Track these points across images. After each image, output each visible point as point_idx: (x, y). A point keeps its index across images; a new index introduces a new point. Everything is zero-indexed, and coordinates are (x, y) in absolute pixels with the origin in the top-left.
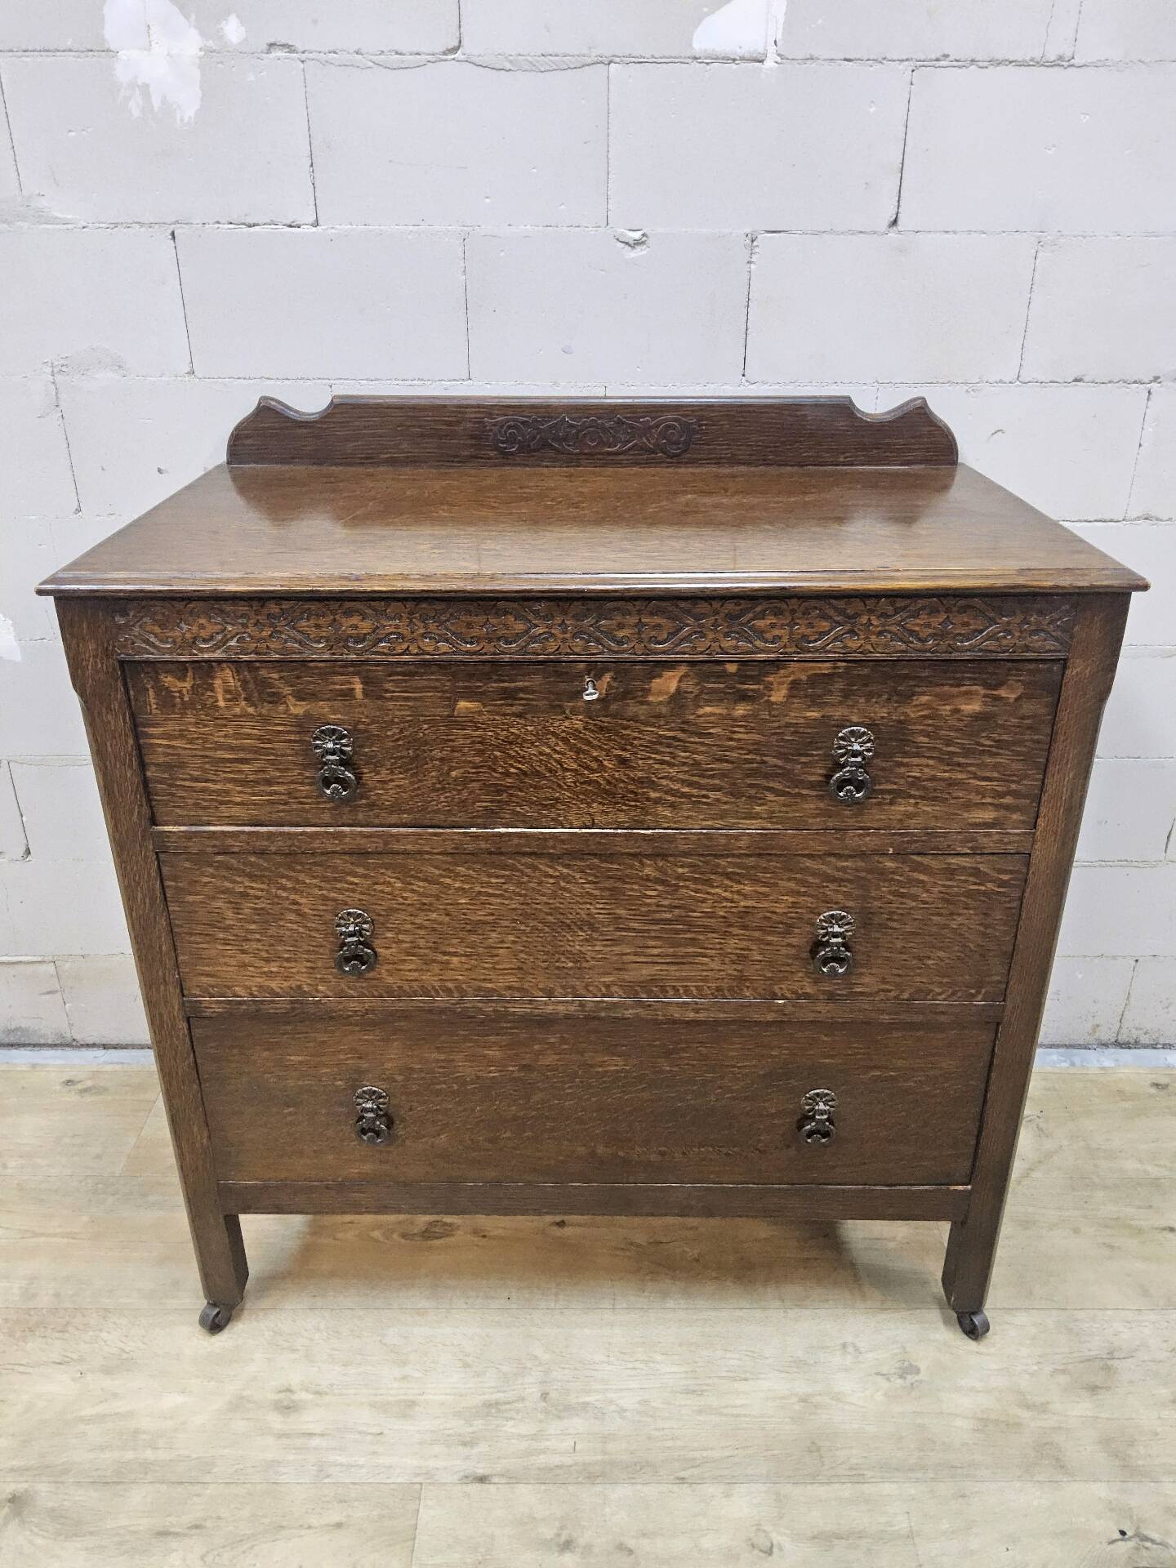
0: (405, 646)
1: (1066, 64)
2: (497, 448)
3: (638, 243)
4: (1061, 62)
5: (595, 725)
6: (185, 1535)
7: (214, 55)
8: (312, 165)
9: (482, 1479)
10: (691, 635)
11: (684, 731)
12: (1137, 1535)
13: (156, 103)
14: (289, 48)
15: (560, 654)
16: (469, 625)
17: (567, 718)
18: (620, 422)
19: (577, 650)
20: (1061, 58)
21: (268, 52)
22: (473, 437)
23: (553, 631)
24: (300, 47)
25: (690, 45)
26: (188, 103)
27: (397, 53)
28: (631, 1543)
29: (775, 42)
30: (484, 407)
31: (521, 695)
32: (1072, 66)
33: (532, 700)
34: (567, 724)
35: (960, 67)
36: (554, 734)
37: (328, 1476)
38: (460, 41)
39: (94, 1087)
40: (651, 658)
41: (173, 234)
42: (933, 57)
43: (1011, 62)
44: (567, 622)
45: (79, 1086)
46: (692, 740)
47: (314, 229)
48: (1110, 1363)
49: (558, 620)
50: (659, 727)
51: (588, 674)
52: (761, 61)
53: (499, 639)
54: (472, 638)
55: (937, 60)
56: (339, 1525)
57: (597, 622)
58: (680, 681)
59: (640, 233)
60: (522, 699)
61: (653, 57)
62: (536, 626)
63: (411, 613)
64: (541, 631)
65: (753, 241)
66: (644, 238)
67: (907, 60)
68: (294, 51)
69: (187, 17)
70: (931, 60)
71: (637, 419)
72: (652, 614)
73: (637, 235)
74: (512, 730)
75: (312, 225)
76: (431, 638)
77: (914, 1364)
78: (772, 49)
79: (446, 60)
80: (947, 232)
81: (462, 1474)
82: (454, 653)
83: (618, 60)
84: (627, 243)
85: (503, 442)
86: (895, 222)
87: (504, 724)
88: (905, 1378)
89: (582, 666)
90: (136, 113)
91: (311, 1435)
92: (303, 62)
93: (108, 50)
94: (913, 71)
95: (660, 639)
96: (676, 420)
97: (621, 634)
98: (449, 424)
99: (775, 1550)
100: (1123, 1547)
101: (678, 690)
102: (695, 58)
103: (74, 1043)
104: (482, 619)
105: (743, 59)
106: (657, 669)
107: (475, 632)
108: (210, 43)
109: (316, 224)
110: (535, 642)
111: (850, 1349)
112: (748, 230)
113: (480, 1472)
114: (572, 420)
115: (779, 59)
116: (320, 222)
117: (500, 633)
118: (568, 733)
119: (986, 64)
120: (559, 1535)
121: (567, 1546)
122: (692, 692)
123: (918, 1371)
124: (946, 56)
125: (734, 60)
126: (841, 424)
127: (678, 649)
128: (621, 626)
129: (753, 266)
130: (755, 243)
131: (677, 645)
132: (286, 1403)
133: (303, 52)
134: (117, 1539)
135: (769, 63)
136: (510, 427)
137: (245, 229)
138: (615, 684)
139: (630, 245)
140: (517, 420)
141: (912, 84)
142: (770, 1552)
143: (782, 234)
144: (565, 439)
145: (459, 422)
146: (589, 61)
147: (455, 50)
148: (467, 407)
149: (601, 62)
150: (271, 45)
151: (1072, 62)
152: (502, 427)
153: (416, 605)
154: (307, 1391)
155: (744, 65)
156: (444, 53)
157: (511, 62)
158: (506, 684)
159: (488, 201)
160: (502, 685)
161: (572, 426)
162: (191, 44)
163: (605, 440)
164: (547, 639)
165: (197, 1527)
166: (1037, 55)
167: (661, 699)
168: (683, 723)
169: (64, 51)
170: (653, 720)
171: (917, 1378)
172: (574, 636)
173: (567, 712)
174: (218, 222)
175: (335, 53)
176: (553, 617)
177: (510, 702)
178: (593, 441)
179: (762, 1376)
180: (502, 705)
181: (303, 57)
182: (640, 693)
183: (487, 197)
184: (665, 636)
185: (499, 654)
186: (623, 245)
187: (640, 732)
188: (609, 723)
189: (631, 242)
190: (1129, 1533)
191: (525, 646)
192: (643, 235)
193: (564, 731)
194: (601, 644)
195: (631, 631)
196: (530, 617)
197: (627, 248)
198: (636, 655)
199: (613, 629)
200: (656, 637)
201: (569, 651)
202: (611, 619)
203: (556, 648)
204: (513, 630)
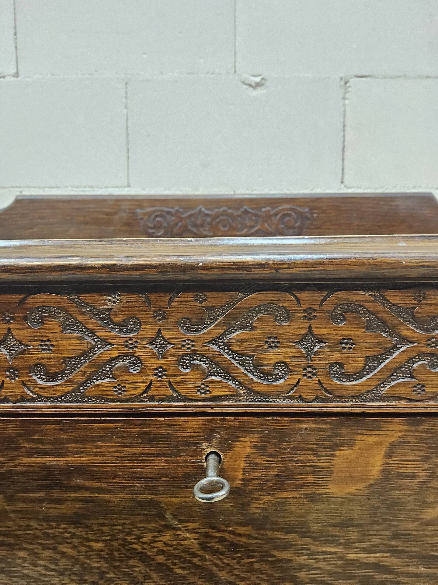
3: (258, 85)
5: (222, 540)
8: (15, 34)
10: (411, 360)
11: (395, 552)
15: (152, 398)
17: (168, 527)
18: (246, 212)
19: (184, 390)
22: (127, 224)
23: (138, 352)
30: (137, 200)
31: (79, 482)
33: (100, 490)
34: (167, 537)
36: (143, 558)
40: (333, 406)
44: (166, 334)
46: (411, 569)
47: (16, 79)
49: (149, 331)
50: (348, 545)
51: (209, 440)
53: (32, 368)
57: (227, 332)
58: (389, 455)
59: (260, 77)
60: (79, 488)
62: (105, 342)
64: (114, 353)
65: (345, 84)
66: (263, 82)
71: (259, 209)
73: (258, 79)
74: (63, 548)
75: (14, 76)
84: (250, 85)
85: (151, 228)
87: (47, 536)
89: (195, 422)
95: (349, 368)
96: (292, 209)
97: (272, 358)
98: (107, 214)
101: (386, 472)
106: (344, 431)
109: (17, 75)
110: (104, 375)
112: (342, 75)
114: (207, 209)
116: (20, 73)
117: (34, 356)
118: (169, 556)
122: (414, 476)
126: (427, 212)
127: (385, 390)
129: (346, 102)
130: (348, 85)
131: (384, 381)
136: (157, 216)
138: (261, 460)
139: (252, 86)
140: (163, 211)
143: (369, 79)
144: (202, 225)
145: (115, 213)
148: (122, 200)
152: (150, 216)
158: (49, 460)
159: (145, 56)
160: (40, 460)
161: (207, 215)
163: (234, 225)
164: (125, 369)
167: (353, 489)
168: (395, 536)
170: (336, 531)
172: (181, 361)
173: (168, 516)
176: (138, 323)
177: (56, 494)
178: (224, 226)
180: (41, 501)
182: (311, 478)
183: (145, 54)
184: (359, 363)
185: (33, 400)
186: (247, 87)
187: (311, 554)
188: (249, 536)
189: (254, 84)
191: (83, 384)
192: (263, 79)
193: (161, 552)
194: (233, 378)
195: (292, 352)
196: (94, 324)
197: (251, 88)
198: (302, 400)
199: (257, 349)
200: (341, 365)
201: (170, 392)
202: (253, 328)
203: (144, 386)
204: (59, 351)
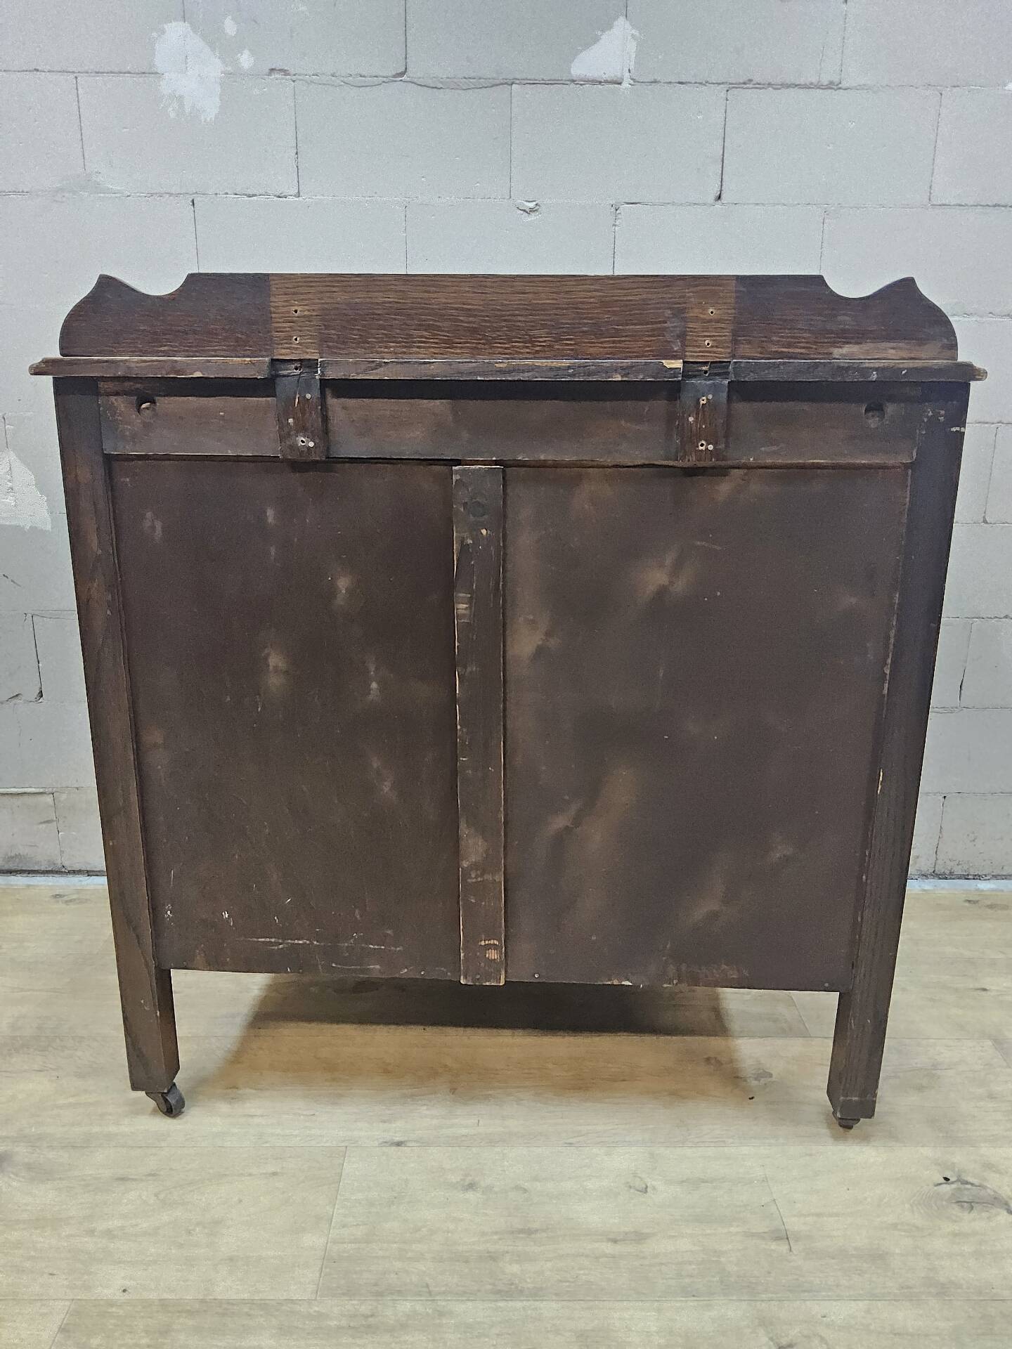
1: (835, 87)
3: (532, 210)
4: (831, 86)
6: (142, 1180)
7: (232, 76)
8: (297, 153)
9: (399, 1144)
12: (958, 1180)
13: (187, 110)
14: (285, 72)
20: (831, 83)
21: (270, 74)
24: (292, 71)
25: (570, 73)
26: (211, 109)
27: (361, 76)
28: (527, 1185)
29: (629, 70)
32: (840, 88)
35: (760, 89)
37: (266, 1142)
38: (406, 69)
39: (79, 899)
41: (193, 201)
42: (742, 81)
43: (796, 86)
45: (66, 898)
47: (296, 199)
48: (934, 1072)
52: (620, 84)
55: (744, 83)
56: (274, 1174)
59: (534, 203)
61: (543, 80)
65: (616, 210)
66: (538, 207)
67: (723, 83)
68: (289, 74)
69: (213, 50)
70: (740, 83)
73: (532, 205)
75: (295, 196)
77: (767, 1071)
78: (627, 74)
79: (396, 81)
80: (757, 204)
81: (381, 1140)
83: (518, 82)
84: (524, 211)
86: (719, 197)
88: (759, 1081)
90: (172, 115)
91: (252, 1116)
92: (294, 81)
93: (157, 73)
94: (727, 91)
99: (649, 1190)
100: (946, 1188)
102: (573, 81)
103: (63, 870)
105: (607, 82)
108: (229, 69)
109: (298, 195)
111: (713, 1061)
112: (613, 202)
113: (397, 1139)
115: (632, 82)
116: (301, 194)
119: (779, 87)
120: (463, 1180)
121: (471, 1186)
123: (771, 1075)
124: (750, 80)
125: (600, 82)
129: (617, 228)
130: (617, 212)
133: (294, 75)
134: (83, 1183)
135: (625, 85)
137: (246, 198)
139: (527, 212)
141: (727, 100)
142: (645, 1190)
143: (639, 206)
146: (498, 82)
147: (402, 74)
149: (506, 83)
150: (272, 70)
151: (840, 86)
155: (607, 86)
156: (394, 76)
157: (441, 83)
159: (423, 179)
162: (215, 68)
165: (153, 1175)
166: (814, 80)
169: (125, 73)
171: (770, 1079)
174: (227, 194)
175: (317, 75)
179: (638, 1078)
181: (294, 78)
183: (423, 177)
186: (522, 212)
189: (528, 210)
190: (952, 1179)
192: (536, 205)
197: (525, 214)
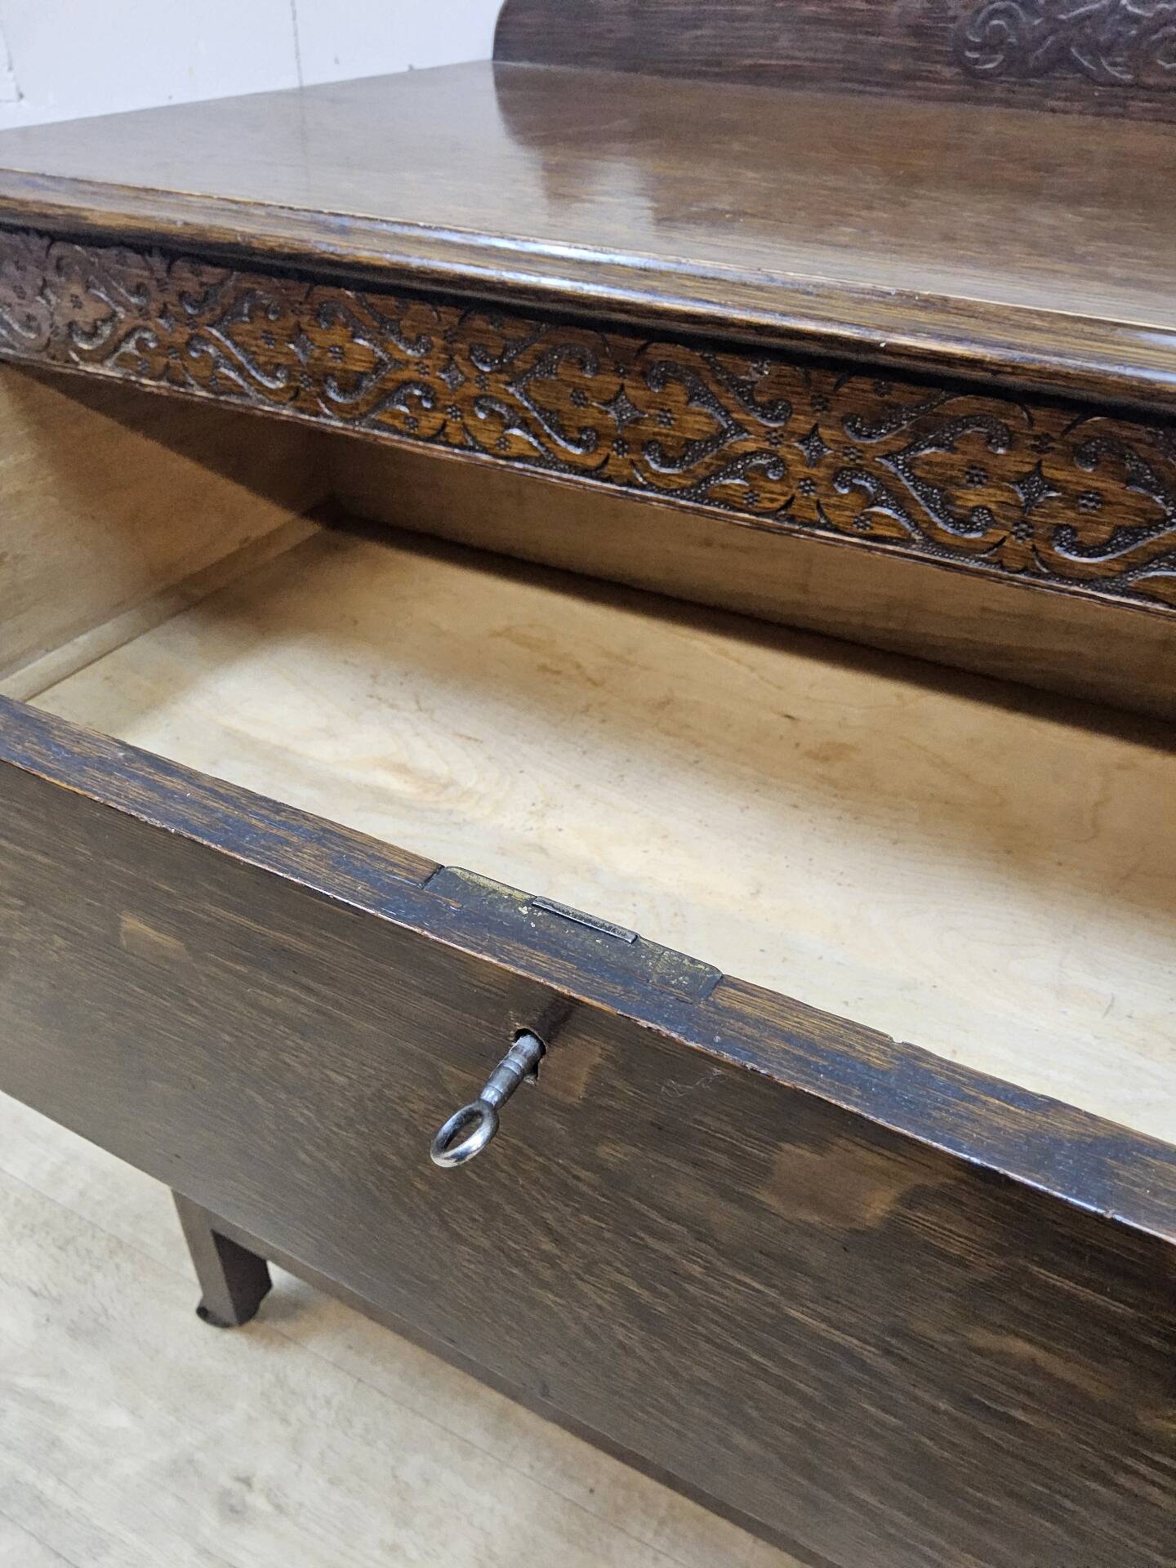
0: (437, 419)
2: (957, 60)
15: (792, 519)
16: (580, 396)
22: (917, 31)
23: (782, 451)
44: (825, 433)
49: (802, 424)
53: (645, 446)
54: (582, 430)
57: (914, 447)
62: (740, 428)
63: (450, 337)
64: (751, 446)
72: (1078, 454)
76: (492, 413)
82: (540, 461)
85: (974, 47)
95: (1087, 537)
97: (972, 498)
104: (611, 382)
107: (591, 415)
110: (734, 474)
117: (649, 429)
127: (1132, 581)
128: (977, 474)
131: (1132, 567)
132: (234, 1501)
153: (462, 319)
154: (268, 1496)
161: (1131, 19)
164: (763, 470)
172: (837, 475)
176: (789, 409)
184: (1104, 533)
185: (642, 487)
191: (706, 480)
194: (909, 516)
195: (1003, 497)
196: (729, 399)
198: (1003, 568)
199: (951, 480)
200: (1074, 531)
201: (816, 516)
202: (952, 449)
203: (783, 499)
204: (680, 428)
